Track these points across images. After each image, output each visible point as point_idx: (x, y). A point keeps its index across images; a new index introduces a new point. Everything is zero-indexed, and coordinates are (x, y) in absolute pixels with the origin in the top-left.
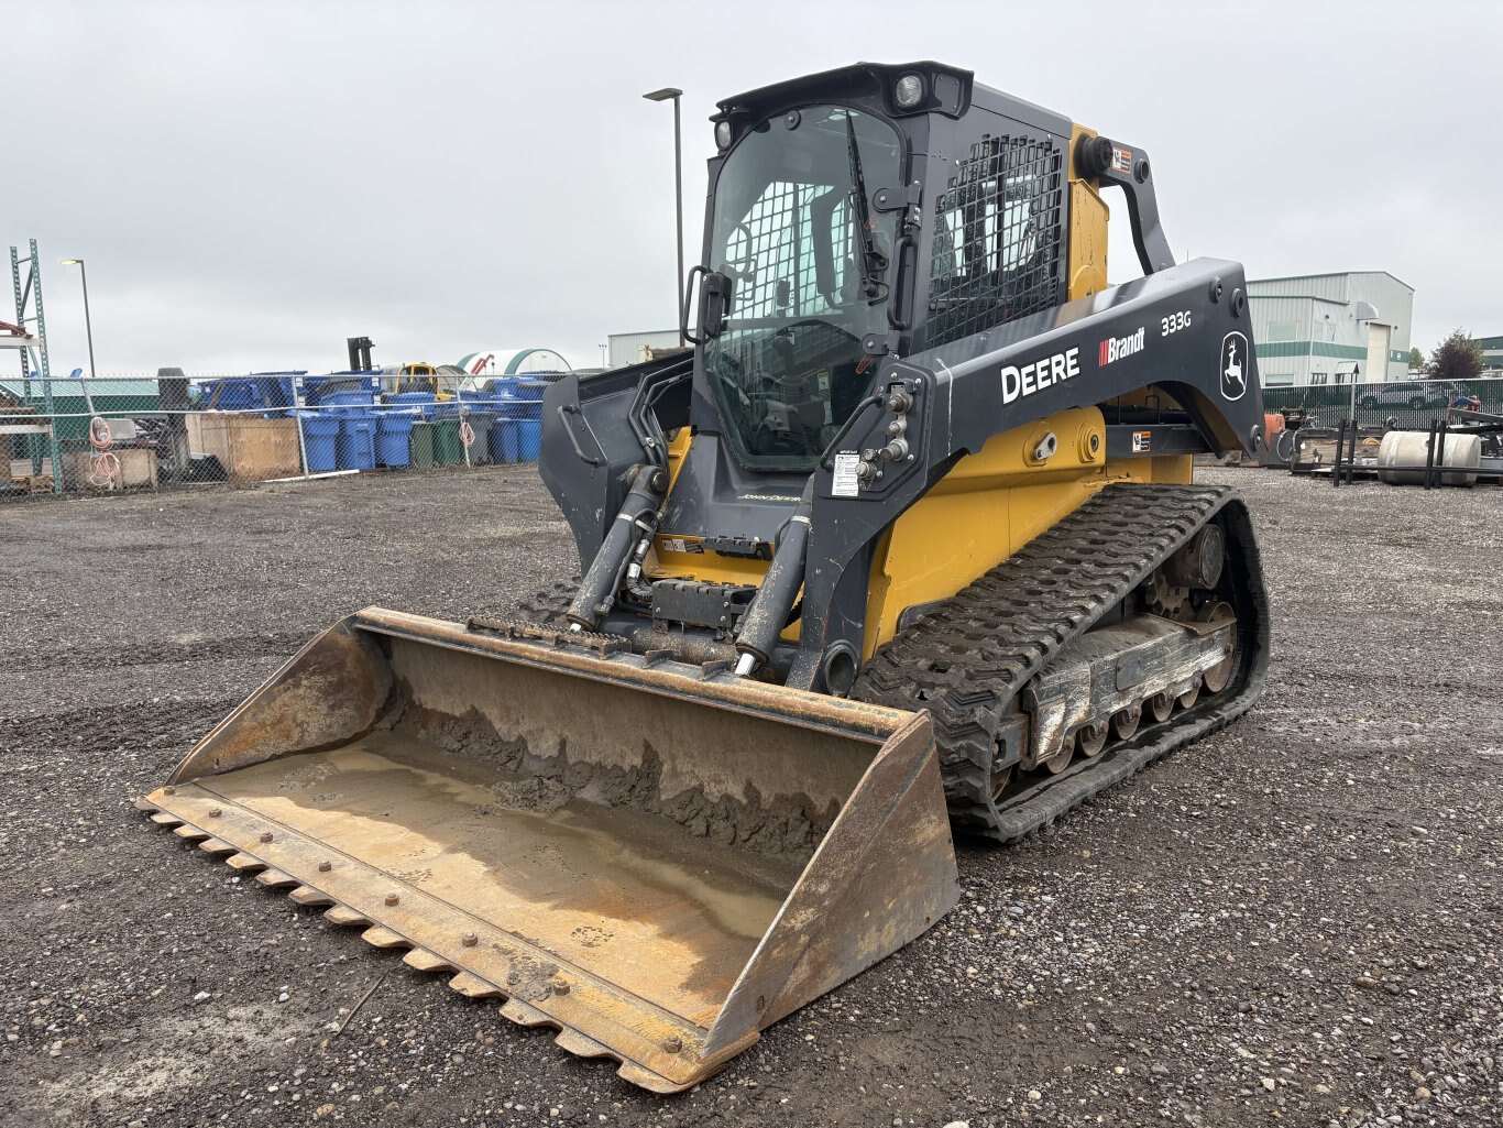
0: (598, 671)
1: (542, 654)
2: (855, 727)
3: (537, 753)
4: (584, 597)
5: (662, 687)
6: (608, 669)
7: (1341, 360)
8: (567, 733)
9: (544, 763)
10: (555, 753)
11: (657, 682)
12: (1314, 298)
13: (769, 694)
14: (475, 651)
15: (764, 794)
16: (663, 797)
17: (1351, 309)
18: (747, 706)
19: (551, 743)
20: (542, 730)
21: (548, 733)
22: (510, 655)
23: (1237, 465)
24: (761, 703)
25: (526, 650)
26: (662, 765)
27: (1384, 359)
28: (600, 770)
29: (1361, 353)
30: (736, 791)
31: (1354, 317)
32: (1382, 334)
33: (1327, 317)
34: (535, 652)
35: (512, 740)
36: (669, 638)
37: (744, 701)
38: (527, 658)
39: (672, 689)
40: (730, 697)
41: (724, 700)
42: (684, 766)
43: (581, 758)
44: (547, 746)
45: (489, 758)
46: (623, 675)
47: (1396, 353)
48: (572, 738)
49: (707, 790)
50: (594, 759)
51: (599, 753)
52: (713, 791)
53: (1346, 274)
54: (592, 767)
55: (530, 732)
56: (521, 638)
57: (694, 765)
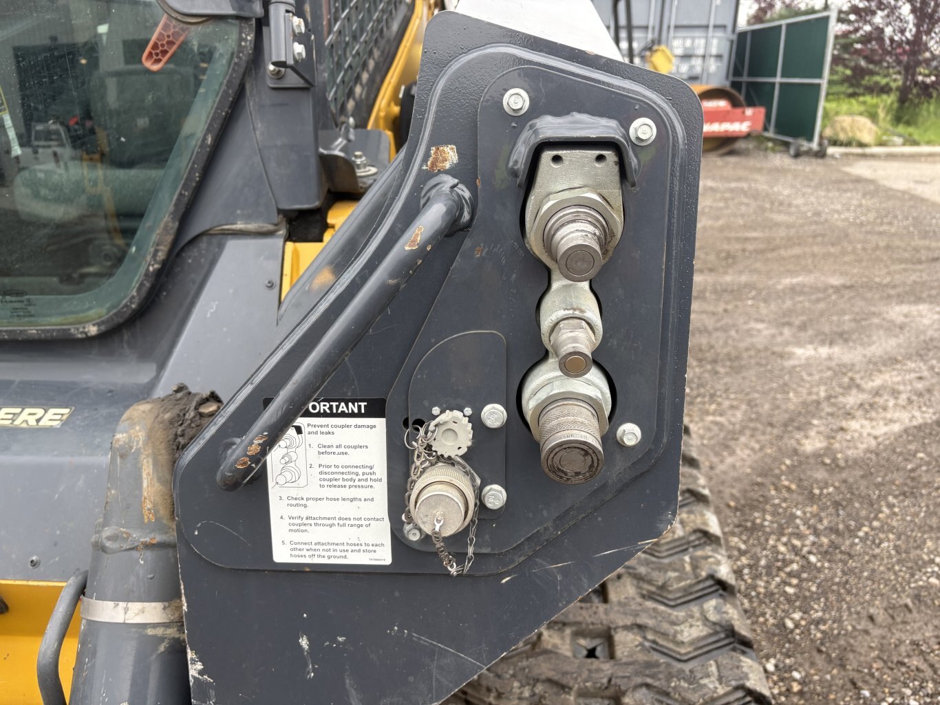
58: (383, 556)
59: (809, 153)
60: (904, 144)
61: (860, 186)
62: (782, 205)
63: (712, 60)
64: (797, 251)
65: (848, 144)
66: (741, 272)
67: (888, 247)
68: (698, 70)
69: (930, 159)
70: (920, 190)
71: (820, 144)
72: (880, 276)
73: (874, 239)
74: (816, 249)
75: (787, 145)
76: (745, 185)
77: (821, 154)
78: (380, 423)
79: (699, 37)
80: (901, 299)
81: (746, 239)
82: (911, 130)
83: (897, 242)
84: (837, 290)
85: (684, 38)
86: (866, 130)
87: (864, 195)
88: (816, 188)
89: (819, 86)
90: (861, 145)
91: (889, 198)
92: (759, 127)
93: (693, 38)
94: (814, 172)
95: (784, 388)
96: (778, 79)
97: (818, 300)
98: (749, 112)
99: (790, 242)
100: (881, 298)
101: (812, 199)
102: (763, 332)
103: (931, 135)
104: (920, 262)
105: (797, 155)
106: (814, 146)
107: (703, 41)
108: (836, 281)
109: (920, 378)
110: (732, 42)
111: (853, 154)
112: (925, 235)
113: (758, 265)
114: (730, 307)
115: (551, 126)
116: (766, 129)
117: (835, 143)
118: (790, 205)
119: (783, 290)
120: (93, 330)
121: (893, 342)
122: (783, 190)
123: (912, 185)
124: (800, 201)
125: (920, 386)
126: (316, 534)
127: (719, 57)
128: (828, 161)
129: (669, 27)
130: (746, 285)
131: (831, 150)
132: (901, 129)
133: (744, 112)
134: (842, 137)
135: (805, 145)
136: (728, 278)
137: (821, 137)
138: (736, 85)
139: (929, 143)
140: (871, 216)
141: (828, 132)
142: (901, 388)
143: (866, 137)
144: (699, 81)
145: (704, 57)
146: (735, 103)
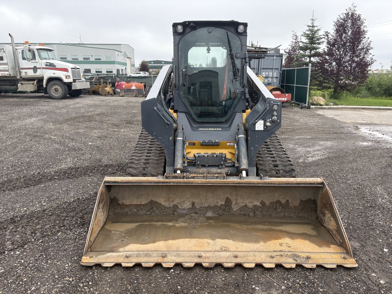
0: (226, 183)
1: (202, 181)
2: (310, 184)
3: (183, 208)
4: (180, 163)
5: (250, 184)
6: (229, 182)
7: (122, 66)
8: (194, 200)
9: (187, 210)
10: (191, 206)
11: (248, 183)
12: (115, 50)
13: (285, 180)
14: (172, 184)
15: (267, 202)
16: (234, 210)
17: (123, 53)
18: (278, 184)
19: (188, 204)
20: (184, 201)
21: (186, 202)
22: (188, 183)
23: (137, 96)
24: (283, 183)
25: (195, 181)
26: (232, 202)
27: (130, 66)
28: (209, 208)
29: (125, 64)
30: (258, 204)
31: (123, 55)
32: (129, 60)
33: (118, 55)
34: (199, 181)
35: (171, 206)
36: (203, 170)
37: (278, 183)
38: (196, 183)
39: (253, 184)
40: (273, 183)
41: (272, 184)
42: (240, 201)
43: (201, 206)
44: (187, 205)
45: (165, 213)
46: (235, 183)
47: (132, 64)
48: (196, 201)
49: (248, 205)
50: (206, 205)
51: (208, 203)
52: (250, 205)
53: (121, 44)
54: (206, 208)
55: (179, 203)
56: (189, 178)
57: (244, 200)
58: (263, 129)
59: (305, 107)
60: (333, 105)
61: (319, 117)
62: (297, 121)
63: (275, 78)
64: (300, 131)
65: (317, 105)
66: (286, 135)
67: (323, 130)
68: (271, 81)
69: (341, 109)
70: (336, 118)
71: (308, 105)
72: (320, 136)
73: (320, 129)
74: (305, 131)
75: (299, 105)
76: (287, 116)
77: (309, 108)
78: (263, 121)
79: (271, 72)
80: (323, 140)
81: (287, 129)
82: (336, 100)
83: (326, 129)
84: (309, 139)
85: (266, 72)
86: (322, 101)
87: (320, 119)
88: (307, 117)
89: (307, 87)
90: (321, 105)
91: (327, 120)
92: (290, 99)
93: (268, 72)
94: (306, 113)
95: (296, 154)
96: (295, 85)
97: (304, 141)
98: (287, 95)
99: (298, 129)
100: (319, 140)
101: (305, 120)
102: (291, 146)
103: (342, 102)
104: (330, 134)
105: (302, 108)
106: (307, 105)
107: (271, 73)
108: (309, 137)
109: (324, 152)
110: (281, 73)
111: (318, 108)
112: (334, 128)
113: (290, 134)
114: (283, 142)
115: (274, 103)
116: (292, 100)
117: (313, 104)
118: (299, 121)
119: (296, 139)
120: (224, 121)
121: (320, 147)
122: (297, 117)
123: (334, 116)
124: (302, 120)
125: (323, 154)
126: (259, 128)
127: (276, 78)
128: (311, 110)
129: (261, 68)
130: (287, 138)
131: (312, 107)
132: (332, 100)
133: (285, 95)
134: (315, 102)
135: (304, 105)
136: (283, 136)
137: (308, 102)
138: (282, 86)
139: (341, 105)
140: (320, 124)
141: (310, 101)
142: (319, 154)
143: (322, 103)
144: (271, 85)
145: (272, 77)
146: (282, 92)
